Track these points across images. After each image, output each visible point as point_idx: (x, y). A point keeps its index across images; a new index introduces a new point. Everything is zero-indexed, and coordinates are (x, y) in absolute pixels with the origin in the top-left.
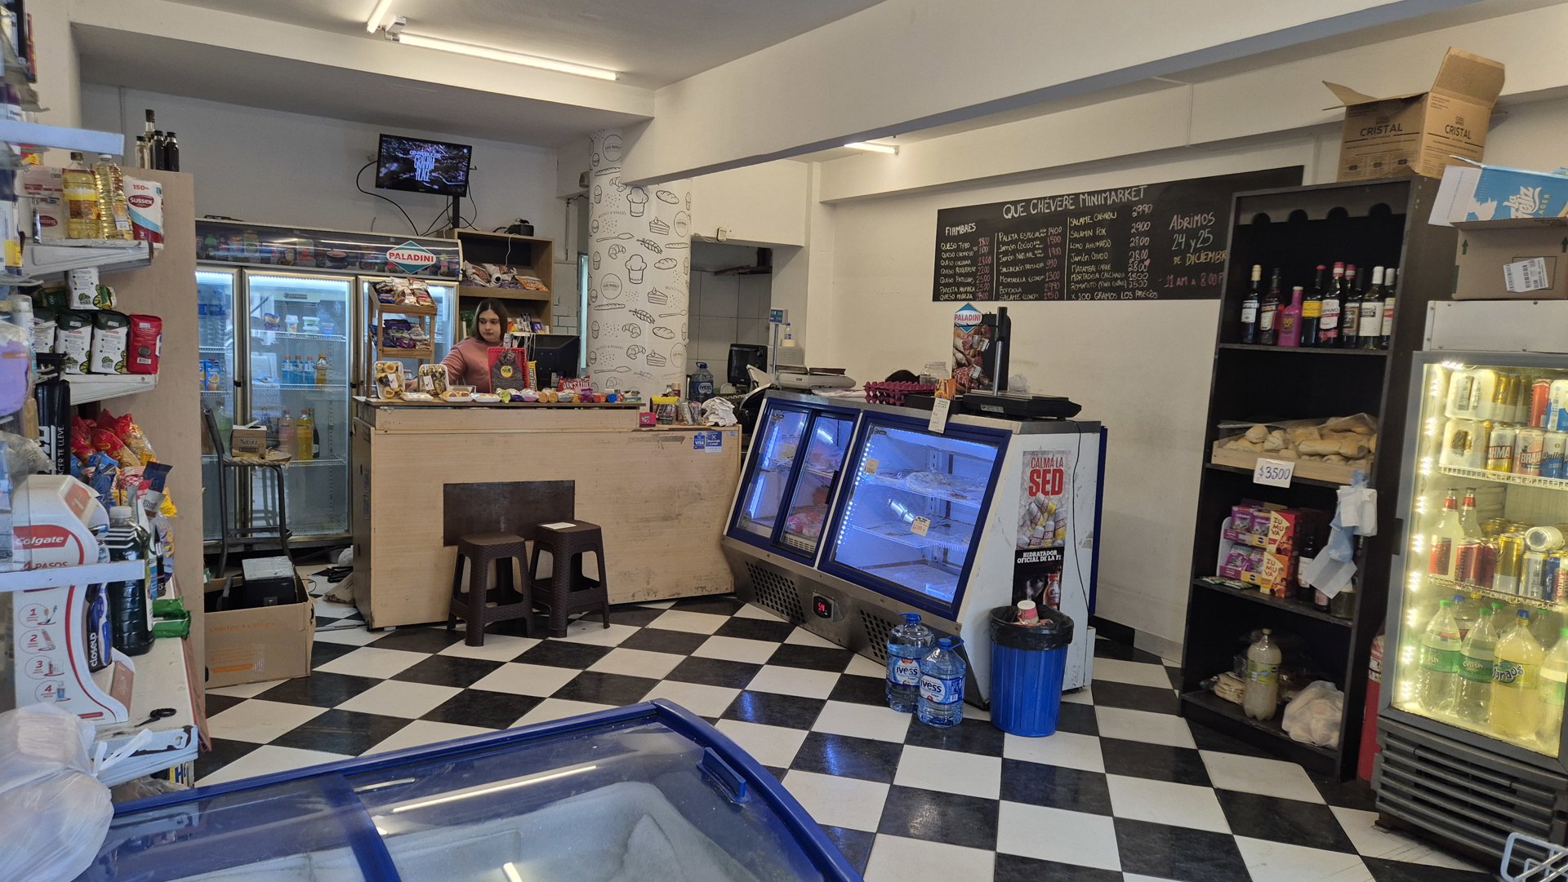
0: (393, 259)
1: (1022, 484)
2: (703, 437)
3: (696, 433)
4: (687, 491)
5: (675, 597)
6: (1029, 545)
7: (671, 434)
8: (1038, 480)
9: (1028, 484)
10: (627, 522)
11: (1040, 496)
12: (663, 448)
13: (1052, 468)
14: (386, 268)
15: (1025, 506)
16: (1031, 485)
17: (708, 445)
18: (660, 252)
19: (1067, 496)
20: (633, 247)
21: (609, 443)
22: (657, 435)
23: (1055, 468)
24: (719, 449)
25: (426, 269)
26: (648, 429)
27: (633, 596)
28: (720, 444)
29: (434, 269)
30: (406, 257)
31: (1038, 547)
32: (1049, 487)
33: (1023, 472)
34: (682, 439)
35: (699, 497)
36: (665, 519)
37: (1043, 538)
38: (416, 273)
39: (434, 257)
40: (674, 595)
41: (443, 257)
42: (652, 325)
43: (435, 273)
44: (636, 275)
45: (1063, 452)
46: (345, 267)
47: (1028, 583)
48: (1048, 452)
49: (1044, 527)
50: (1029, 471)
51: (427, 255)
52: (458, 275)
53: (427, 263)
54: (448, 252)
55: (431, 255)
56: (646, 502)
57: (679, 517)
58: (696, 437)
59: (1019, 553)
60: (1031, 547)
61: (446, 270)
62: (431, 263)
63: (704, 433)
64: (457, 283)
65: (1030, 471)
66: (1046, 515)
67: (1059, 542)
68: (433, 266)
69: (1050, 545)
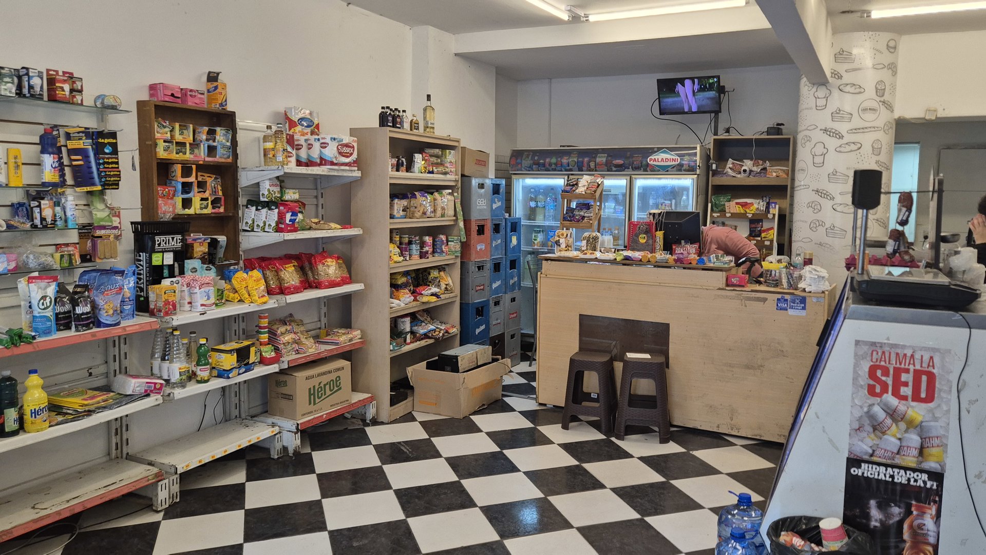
0: (651, 163)
1: (855, 379)
2: (786, 300)
3: (779, 296)
4: (769, 346)
5: (758, 438)
6: (872, 455)
7: (753, 295)
8: (884, 378)
9: (864, 380)
10: (713, 363)
11: (889, 398)
12: (746, 306)
13: (911, 367)
14: (648, 169)
15: (861, 407)
16: (872, 382)
17: (792, 308)
18: (841, 137)
19: (945, 408)
20: (817, 136)
21: (698, 297)
22: (740, 295)
23: (918, 367)
24: (803, 313)
25: (674, 167)
26: (732, 288)
27: (718, 427)
28: (804, 308)
29: (679, 168)
30: (660, 160)
31: (889, 462)
32: (907, 391)
33: (856, 366)
34: (765, 300)
35: (782, 354)
36: (748, 367)
37: (898, 453)
38: (668, 171)
39: (679, 158)
40: (756, 436)
41: (686, 158)
42: (831, 203)
43: (680, 170)
44: (819, 160)
45: (934, 350)
46: (624, 170)
47: (873, 503)
48: (904, 347)
49: (900, 439)
50: (866, 366)
51: (674, 158)
52: (696, 170)
53: (674, 163)
54: (689, 155)
55: (677, 157)
56: (730, 349)
57: (762, 368)
58: (778, 300)
59: (854, 462)
60: (875, 459)
61: (687, 168)
62: (676, 163)
63: (787, 297)
64: (696, 176)
65: (868, 366)
66: (903, 425)
67: (931, 465)
68: (678, 165)
69: (913, 465)
